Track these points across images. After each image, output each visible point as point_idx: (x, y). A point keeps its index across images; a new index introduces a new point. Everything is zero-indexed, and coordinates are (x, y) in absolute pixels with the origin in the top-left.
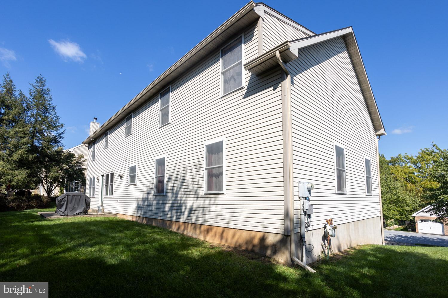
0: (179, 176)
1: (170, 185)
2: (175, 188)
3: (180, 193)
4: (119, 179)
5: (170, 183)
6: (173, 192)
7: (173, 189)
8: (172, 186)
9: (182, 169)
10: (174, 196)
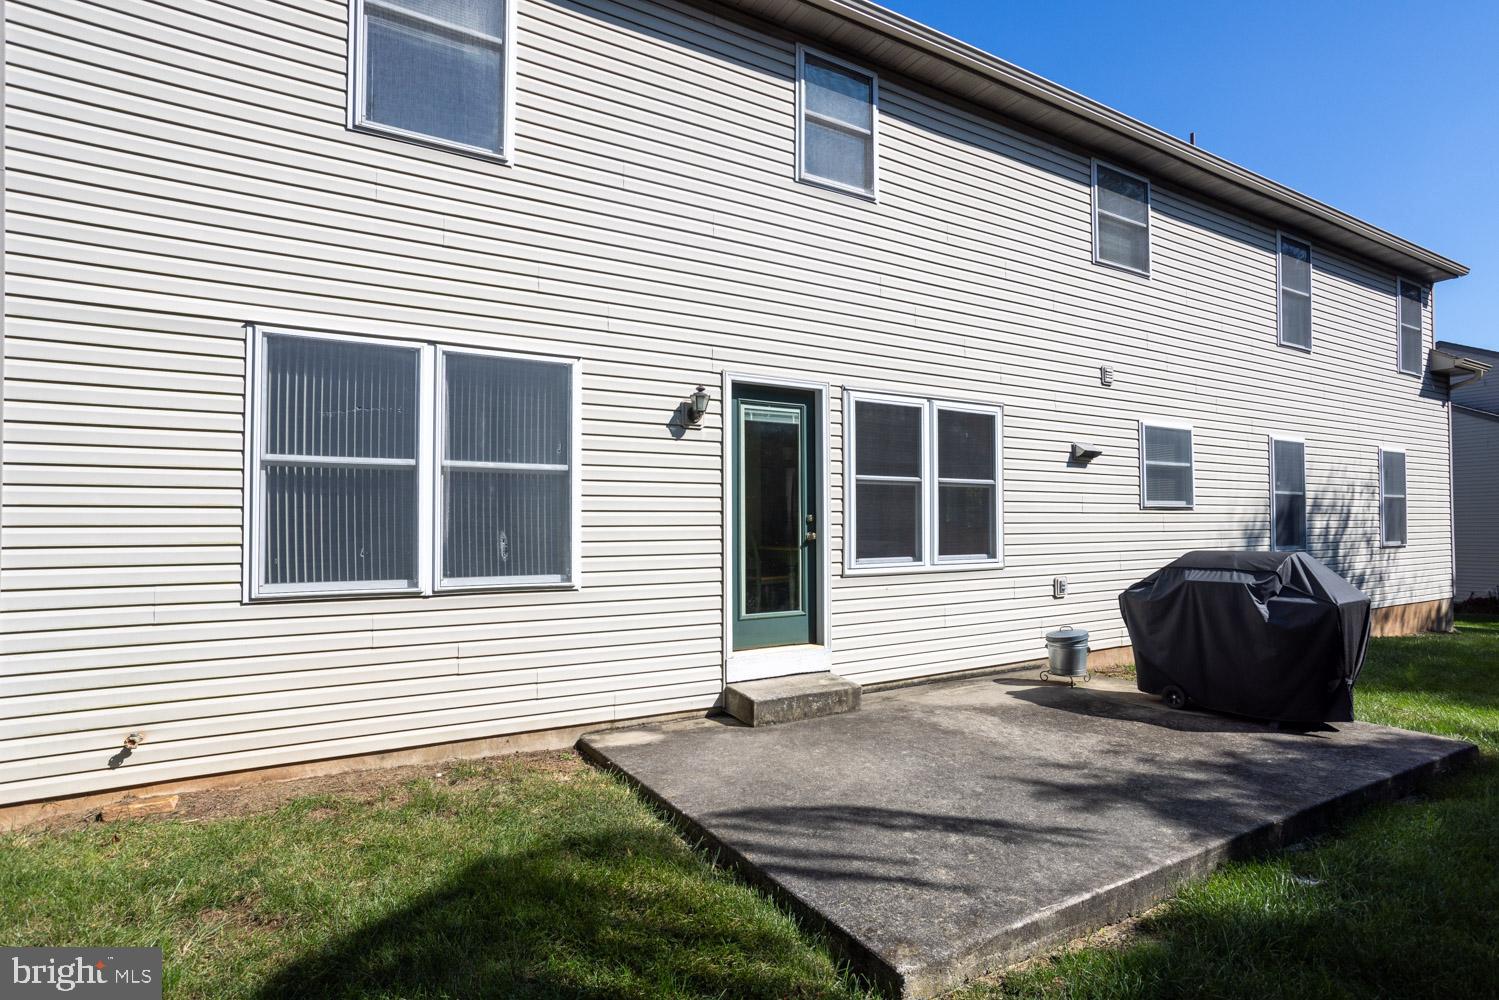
0: (1340, 503)
1: (1319, 523)
2: (1333, 531)
3: (1342, 545)
4: (1063, 467)
5: (1318, 517)
6: (1326, 542)
7: (1327, 534)
8: (1324, 526)
9: (1345, 488)
10: (1330, 553)
